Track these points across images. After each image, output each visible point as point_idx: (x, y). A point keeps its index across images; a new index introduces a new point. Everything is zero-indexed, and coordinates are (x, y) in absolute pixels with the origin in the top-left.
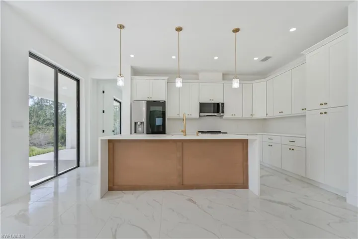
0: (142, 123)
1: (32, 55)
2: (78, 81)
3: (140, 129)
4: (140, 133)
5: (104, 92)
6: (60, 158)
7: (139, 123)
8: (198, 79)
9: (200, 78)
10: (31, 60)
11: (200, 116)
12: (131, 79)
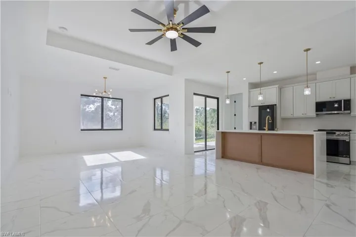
0: (255, 123)
1: (195, 94)
2: (218, 99)
3: (254, 127)
4: (254, 129)
5: (235, 102)
6: (207, 144)
7: (253, 123)
8: (316, 80)
9: (317, 78)
10: (195, 97)
11: (317, 115)
12: (249, 92)
